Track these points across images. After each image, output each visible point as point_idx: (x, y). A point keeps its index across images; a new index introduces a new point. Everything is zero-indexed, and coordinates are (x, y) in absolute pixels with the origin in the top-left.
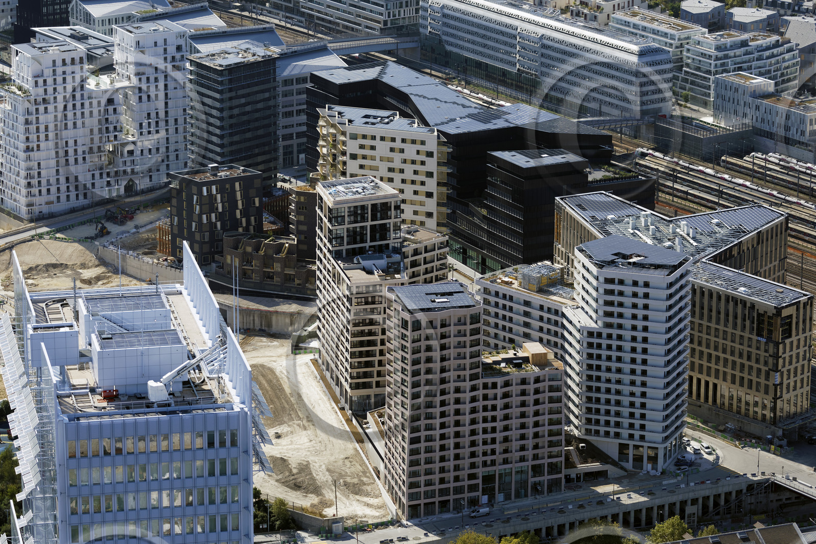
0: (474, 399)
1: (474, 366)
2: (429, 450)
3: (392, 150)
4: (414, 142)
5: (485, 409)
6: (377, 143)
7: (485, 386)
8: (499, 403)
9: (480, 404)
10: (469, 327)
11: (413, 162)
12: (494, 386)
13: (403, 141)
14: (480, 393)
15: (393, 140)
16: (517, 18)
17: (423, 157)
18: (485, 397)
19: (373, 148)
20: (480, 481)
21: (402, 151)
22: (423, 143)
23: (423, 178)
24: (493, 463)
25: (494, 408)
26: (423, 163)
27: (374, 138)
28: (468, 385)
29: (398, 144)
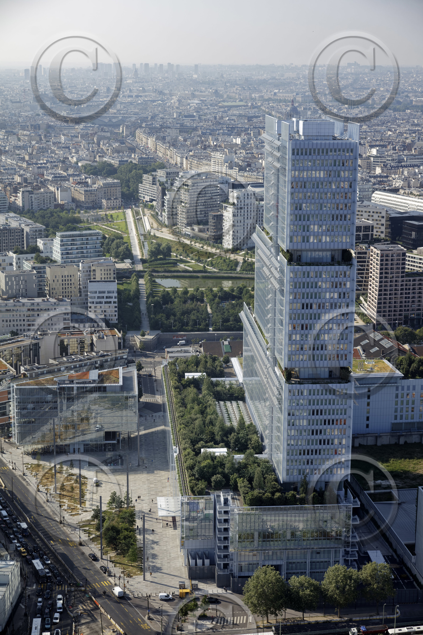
0: (402, 285)
1: (403, 272)
2: (385, 299)
3: (369, 216)
4: (377, 213)
5: (406, 289)
6: (364, 213)
7: (406, 281)
8: (411, 287)
9: (404, 287)
10: (401, 258)
11: (377, 220)
12: (410, 281)
13: (373, 212)
14: (404, 283)
15: (370, 212)
16: (408, 200)
17: (380, 218)
18: (406, 285)
19: (362, 215)
20: (403, 317)
21: (372, 216)
22: (380, 213)
23: (380, 226)
24: (408, 310)
25: (409, 289)
26: (380, 220)
27: (362, 211)
28: (400, 279)
29: (371, 214)
